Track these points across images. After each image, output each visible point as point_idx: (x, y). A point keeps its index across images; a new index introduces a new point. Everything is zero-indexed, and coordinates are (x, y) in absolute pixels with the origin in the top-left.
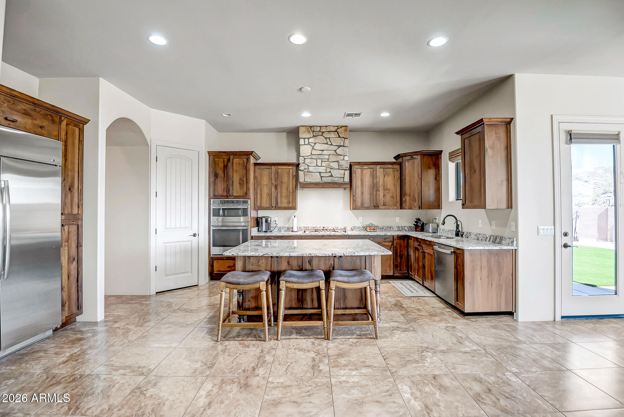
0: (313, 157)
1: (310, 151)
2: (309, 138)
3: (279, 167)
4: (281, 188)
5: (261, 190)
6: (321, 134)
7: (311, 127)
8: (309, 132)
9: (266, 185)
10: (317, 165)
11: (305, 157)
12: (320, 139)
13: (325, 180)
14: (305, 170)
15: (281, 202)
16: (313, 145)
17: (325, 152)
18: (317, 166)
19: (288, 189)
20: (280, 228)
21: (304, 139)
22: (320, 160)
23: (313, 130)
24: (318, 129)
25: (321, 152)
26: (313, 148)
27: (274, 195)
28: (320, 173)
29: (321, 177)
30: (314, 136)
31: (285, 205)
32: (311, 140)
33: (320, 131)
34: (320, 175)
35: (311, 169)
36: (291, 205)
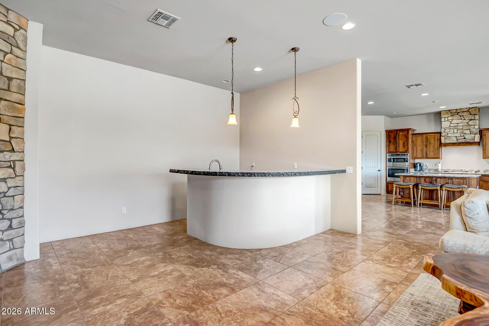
0: (451, 128)
1: (449, 125)
2: (448, 117)
3: (428, 135)
4: (430, 147)
5: (416, 148)
6: (456, 113)
7: (449, 111)
8: (448, 114)
9: (420, 145)
10: (454, 132)
11: (445, 128)
12: (457, 116)
13: (459, 141)
14: (445, 136)
15: (429, 154)
16: (451, 121)
17: (459, 125)
18: (454, 133)
19: (434, 147)
20: (430, 169)
21: (445, 118)
22: (456, 130)
23: (450, 112)
24: (455, 111)
25: (457, 124)
26: (451, 123)
27: (425, 151)
28: (456, 137)
29: (457, 139)
30: (451, 116)
31: (433, 156)
32: (449, 118)
33: (456, 112)
34: (456, 138)
35: (449, 135)
36: (436, 156)
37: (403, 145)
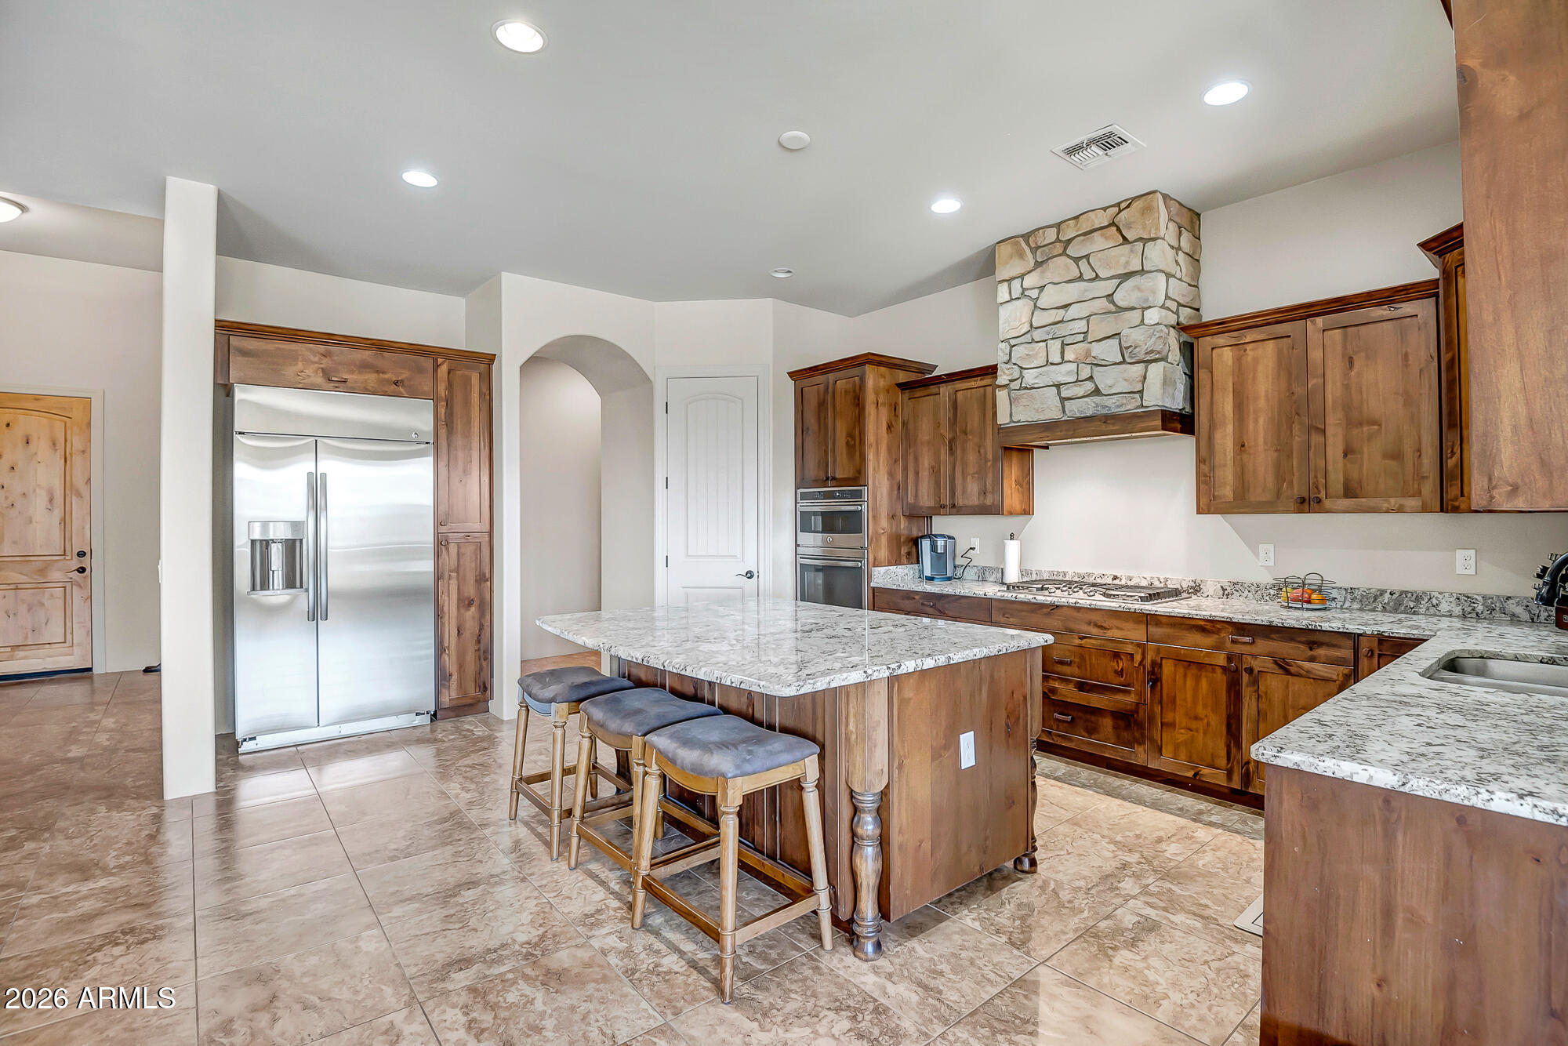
0: (1037, 335)
1: (1025, 318)
2: (1022, 276)
3: (959, 385)
4: (964, 450)
5: (916, 459)
6: (1059, 249)
7: (1026, 237)
8: (1021, 255)
9: (929, 442)
10: (1047, 361)
11: (1013, 342)
12: (1061, 267)
13: (1075, 409)
14: (1015, 385)
15: (964, 491)
16: (1034, 294)
17: (1073, 312)
18: (1048, 363)
19: (982, 451)
21: (1009, 281)
22: (1058, 343)
23: (1033, 245)
24: (1051, 234)
25: (1062, 311)
26: (1035, 306)
27: (946, 470)
28: (1058, 386)
29: (1063, 400)
30: (1038, 265)
31: (974, 500)
32: (1029, 281)
33: (1058, 240)
34: (1059, 393)
35: (1030, 377)
36: (989, 501)
37: (847, 443)
